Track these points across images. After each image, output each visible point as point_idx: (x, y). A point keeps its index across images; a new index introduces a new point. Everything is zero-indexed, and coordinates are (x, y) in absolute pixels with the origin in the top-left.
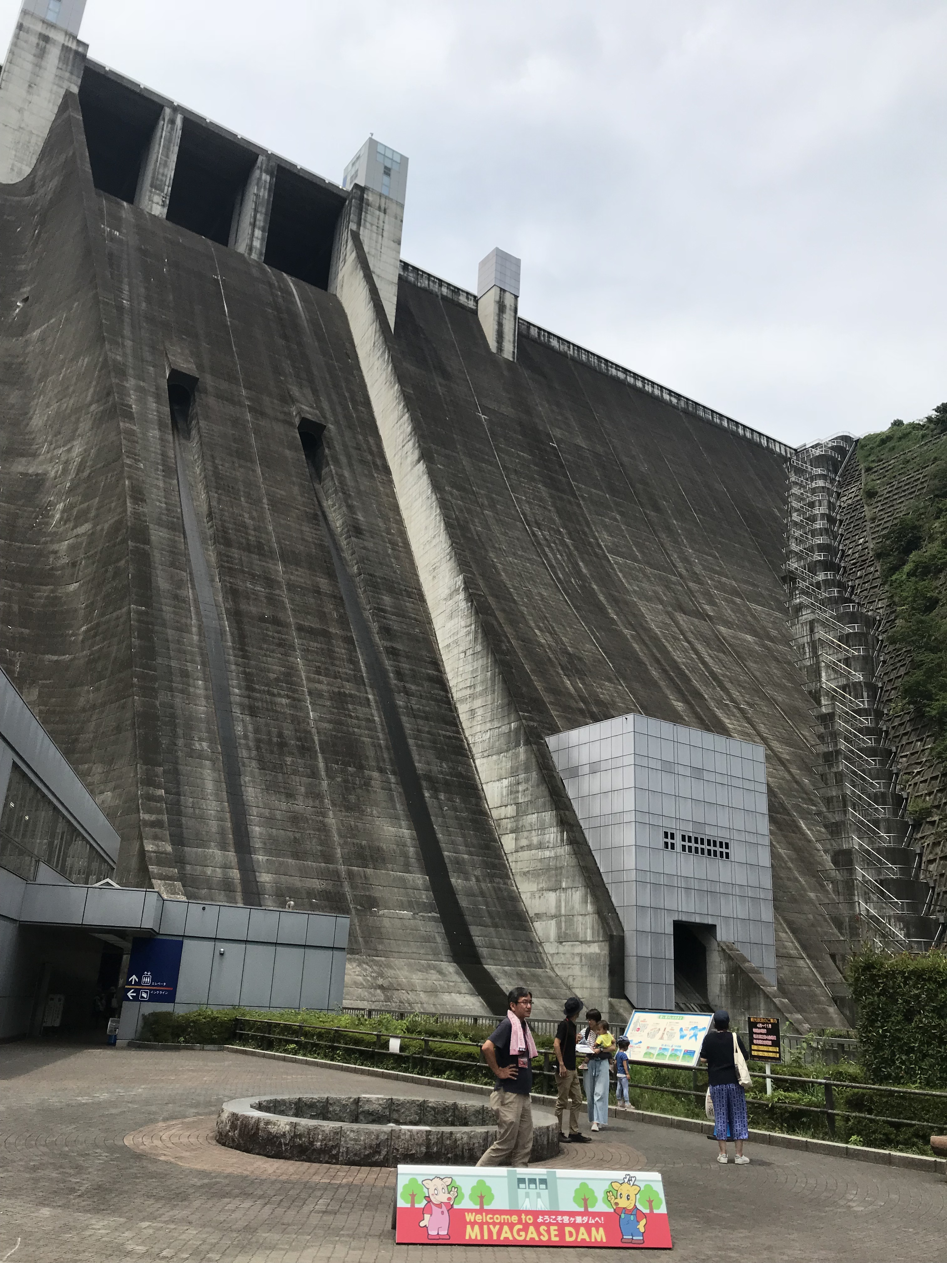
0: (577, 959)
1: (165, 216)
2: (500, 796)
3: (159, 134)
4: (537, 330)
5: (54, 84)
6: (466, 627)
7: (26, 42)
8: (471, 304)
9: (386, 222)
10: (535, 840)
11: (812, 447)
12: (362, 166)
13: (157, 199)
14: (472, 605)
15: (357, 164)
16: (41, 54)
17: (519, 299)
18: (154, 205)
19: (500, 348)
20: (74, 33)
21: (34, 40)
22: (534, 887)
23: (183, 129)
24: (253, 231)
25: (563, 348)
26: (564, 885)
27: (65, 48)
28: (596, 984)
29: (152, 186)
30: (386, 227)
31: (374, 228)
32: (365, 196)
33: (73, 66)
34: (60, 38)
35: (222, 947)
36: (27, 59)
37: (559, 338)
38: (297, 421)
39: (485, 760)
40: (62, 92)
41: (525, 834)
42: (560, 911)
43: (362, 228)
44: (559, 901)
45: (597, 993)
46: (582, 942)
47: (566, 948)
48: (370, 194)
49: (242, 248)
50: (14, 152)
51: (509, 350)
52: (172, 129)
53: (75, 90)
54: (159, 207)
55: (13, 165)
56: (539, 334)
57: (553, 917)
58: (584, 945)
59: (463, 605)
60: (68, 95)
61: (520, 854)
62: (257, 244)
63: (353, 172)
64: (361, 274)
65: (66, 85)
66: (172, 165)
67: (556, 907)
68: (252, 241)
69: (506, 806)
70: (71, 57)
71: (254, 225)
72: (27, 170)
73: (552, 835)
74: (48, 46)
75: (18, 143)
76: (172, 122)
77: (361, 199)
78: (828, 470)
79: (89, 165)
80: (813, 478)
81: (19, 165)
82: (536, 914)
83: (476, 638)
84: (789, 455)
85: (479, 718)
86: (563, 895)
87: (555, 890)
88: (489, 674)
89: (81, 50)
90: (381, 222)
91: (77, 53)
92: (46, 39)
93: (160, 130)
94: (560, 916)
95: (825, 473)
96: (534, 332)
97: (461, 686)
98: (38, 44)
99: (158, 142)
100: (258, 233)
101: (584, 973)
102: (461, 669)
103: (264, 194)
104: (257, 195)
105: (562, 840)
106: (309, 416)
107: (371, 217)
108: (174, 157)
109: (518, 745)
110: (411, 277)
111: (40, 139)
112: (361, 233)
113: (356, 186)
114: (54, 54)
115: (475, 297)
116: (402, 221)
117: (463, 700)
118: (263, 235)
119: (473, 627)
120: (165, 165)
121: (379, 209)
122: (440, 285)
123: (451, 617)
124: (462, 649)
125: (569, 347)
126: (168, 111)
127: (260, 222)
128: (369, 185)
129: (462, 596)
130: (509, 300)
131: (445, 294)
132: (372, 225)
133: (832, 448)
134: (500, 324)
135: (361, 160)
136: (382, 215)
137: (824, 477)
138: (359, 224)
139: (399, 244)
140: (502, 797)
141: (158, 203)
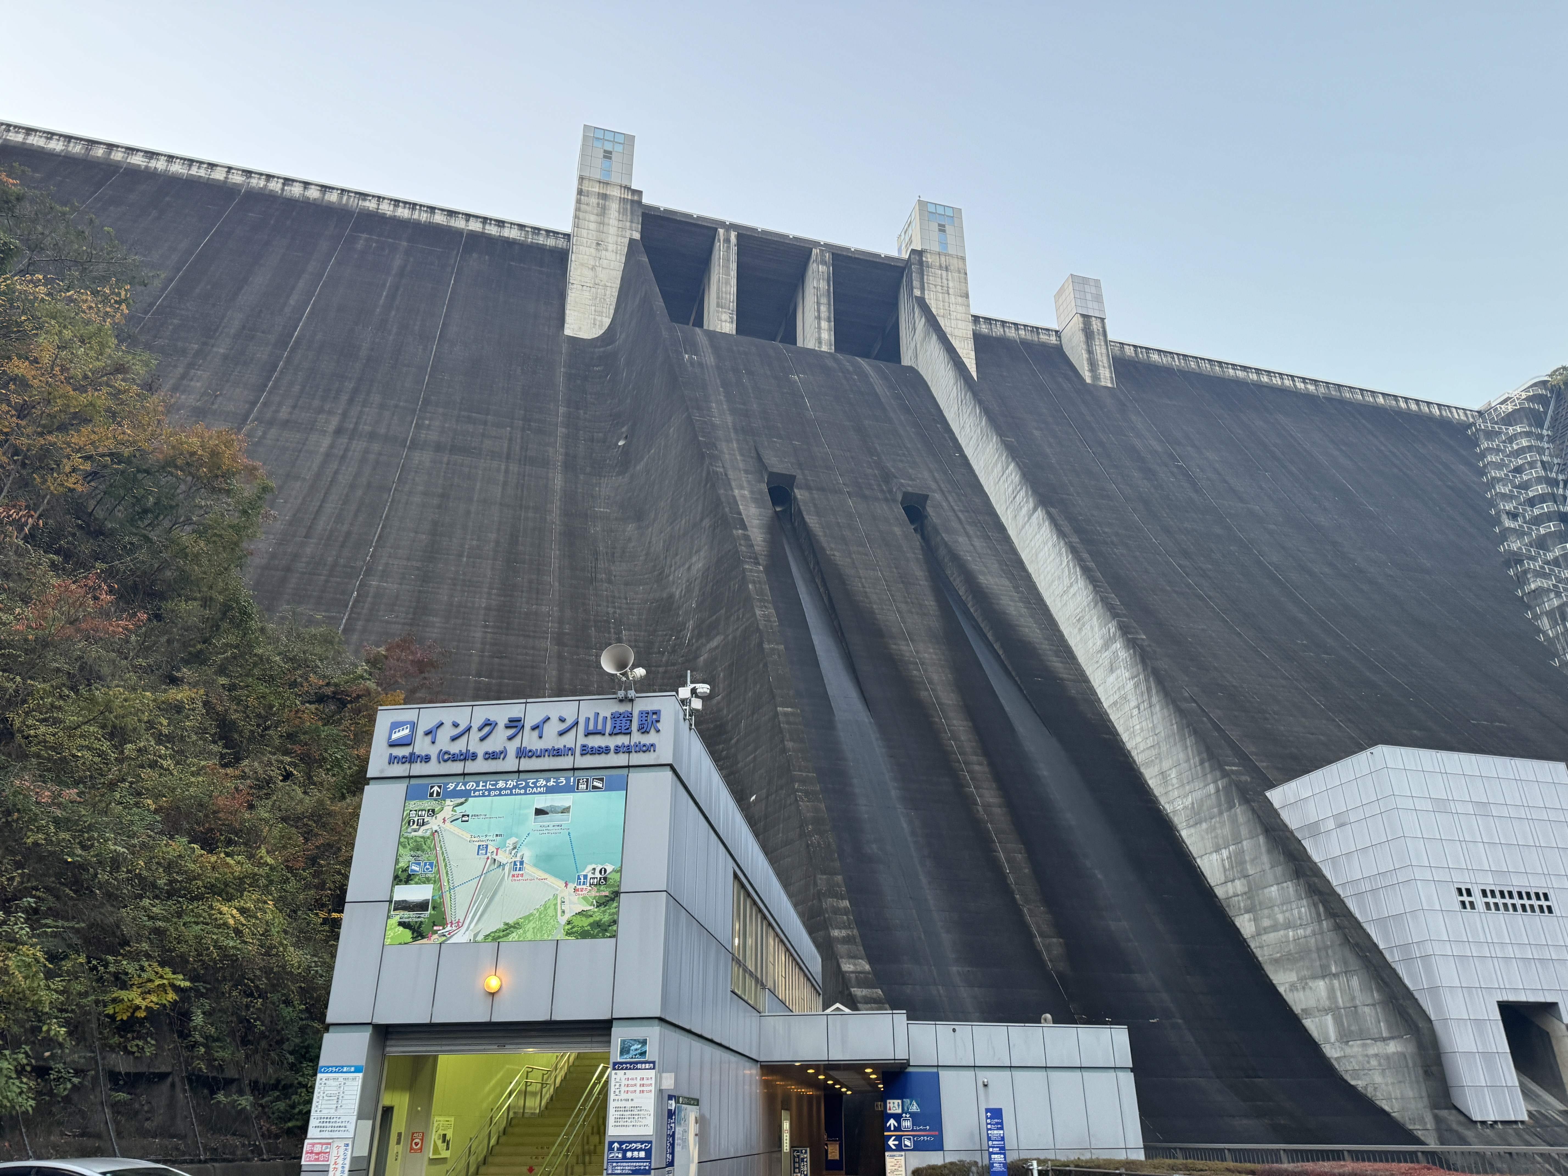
0: (1374, 1062)
1: (734, 332)
2: (1221, 869)
3: (717, 256)
4: (1132, 348)
5: (618, 236)
6: (1133, 678)
7: (588, 204)
8: (1053, 340)
9: (950, 278)
10: (1280, 918)
11: (1502, 403)
12: (915, 230)
13: (725, 317)
14: (1135, 652)
15: (910, 232)
16: (603, 211)
17: (1106, 321)
18: (724, 324)
19: (1096, 377)
20: (628, 184)
21: (594, 200)
22: (1292, 977)
23: (739, 245)
24: (819, 324)
25: (1165, 360)
26: (1334, 970)
27: (623, 200)
28: (1410, 1094)
29: (718, 306)
30: (951, 284)
31: (939, 288)
32: (924, 259)
33: (632, 213)
34: (616, 192)
35: (984, 1076)
36: (591, 220)
37: (1159, 351)
38: (900, 497)
39: (1193, 830)
40: (627, 241)
41: (1266, 912)
42: (1336, 1002)
43: (926, 292)
44: (1331, 991)
45: (1413, 1105)
46: (1375, 1040)
47: (1355, 1049)
48: (929, 256)
49: (811, 344)
50: (593, 308)
51: (1106, 377)
52: (728, 248)
53: (637, 236)
54: (728, 324)
55: (595, 319)
56: (1136, 351)
57: (1326, 1011)
58: (1379, 1043)
59: (1123, 654)
60: (632, 241)
61: (1264, 937)
62: (825, 335)
63: (907, 239)
64: (934, 337)
65: (628, 234)
66: (734, 282)
67: (1329, 998)
68: (819, 333)
69: (1233, 881)
70: (629, 207)
71: (819, 318)
72: (607, 322)
73: (1302, 910)
74: (607, 203)
75: (596, 298)
76: (727, 240)
77: (921, 263)
78: (1530, 425)
79: (661, 300)
80: (1511, 439)
81: (599, 318)
82: (1302, 1010)
83: (1149, 689)
84: (1471, 420)
85: (1175, 781)
86: (1336, 982)
87: (1323, 977)
88: (1175, 726)
89: (636, 198)
90: (945, 281)
91: (632, 201)
92: (605, 197)
93: (717, 253)
94: (1339, 1008)
95: (1528, 429)
96: (1129, 352)
97: (1142, 747)
98: (598, 204)
99: (717, 263)
100: (824, 324)
101: (1390, 1080)
102: (1138, 727)
103: (823, 285)
104: (818, 289)
105: (1319, 914)
106: (910, 489)
107: (933, 278)
108: (733, 273)
109: (1231, 806)
110: (984, 329)
111: (614, 290)
112: (926, 297)
113: (913, 251)
114: (614, 207)
115: (1056, 332)
116: (966, 274)
117: (1149, 763)
118: (829, 326)
119: (1141, 677)
120: (727, 283)
121: (941, 267)
122: (1017, 329)
123: (1112, 670)
124: (1133, 703)
125: (1173, 358)
126: (721, 231)
127: (824, 313)
128: (927, 247)
129: (1118, 645)
130: (1096, 325)
131: (1023, 336)
132: (935, 286)
133: (1529, 399)
134: (1090, 352)
135: (913, 224)
136: (944, 273)
137: (1528, 434)
138: (922, 289)
139: (967, 296)
140: (1225, 870)
141: (726, 321)
